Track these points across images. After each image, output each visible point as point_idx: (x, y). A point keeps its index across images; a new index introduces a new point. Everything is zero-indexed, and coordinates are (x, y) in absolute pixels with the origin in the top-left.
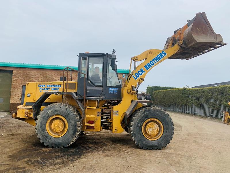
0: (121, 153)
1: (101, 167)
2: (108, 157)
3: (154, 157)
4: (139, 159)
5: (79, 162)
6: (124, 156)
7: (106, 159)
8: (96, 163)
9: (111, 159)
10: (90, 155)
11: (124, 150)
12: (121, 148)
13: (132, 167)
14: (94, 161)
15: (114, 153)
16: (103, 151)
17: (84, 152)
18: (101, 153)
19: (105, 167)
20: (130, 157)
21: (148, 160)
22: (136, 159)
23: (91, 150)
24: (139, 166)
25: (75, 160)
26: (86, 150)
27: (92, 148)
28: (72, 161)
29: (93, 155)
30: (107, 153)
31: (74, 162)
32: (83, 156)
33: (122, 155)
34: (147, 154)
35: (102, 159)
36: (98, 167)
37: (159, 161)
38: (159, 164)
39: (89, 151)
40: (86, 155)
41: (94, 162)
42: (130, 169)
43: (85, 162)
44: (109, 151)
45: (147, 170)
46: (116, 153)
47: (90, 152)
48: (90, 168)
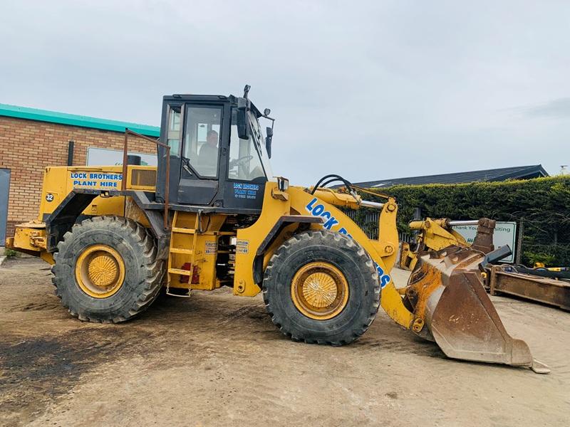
0: (197, 355)
1: (153, 401)
2: (164, 371)
3: (285, 359)
4: (250, 367)
5: (78, 396)
6: (207, 363)
7: (159, 375)
8: (134, 390)
9: (174, 375)
10: (107, 368)
11: (202, 345)
12: (192, 340)
13: (240, 393)
14: (126, 386)
15: (177, 356)
16: (144, 353)
17: (87, 361)
18: (139, 359)
19: (166, 401)
20: (227, 365)
21: (274, 368)
22: (242, 367)
23: (107, 354)
24: (256, 386)
25: (61, 388)
26: (90, 355)
27: (108, 346)
28: (54, 394)
29: (117, 369)
30: (157, 357)
31: (63, 396)
32: (85, 375)
33: (201, 359)
34: (266, 353)
35: (149, 377)
36: (143, 403)
37: (303, 368)
38: (304, 376)
39: (101, 356)
40: (95, 371)
41: (127, 390)
42: (238, 399)
43: (99, 392)
44: (163, 351)
45: (282, 397)
46: (184, 358)
47: (104, 361)
48: (119, 412)
